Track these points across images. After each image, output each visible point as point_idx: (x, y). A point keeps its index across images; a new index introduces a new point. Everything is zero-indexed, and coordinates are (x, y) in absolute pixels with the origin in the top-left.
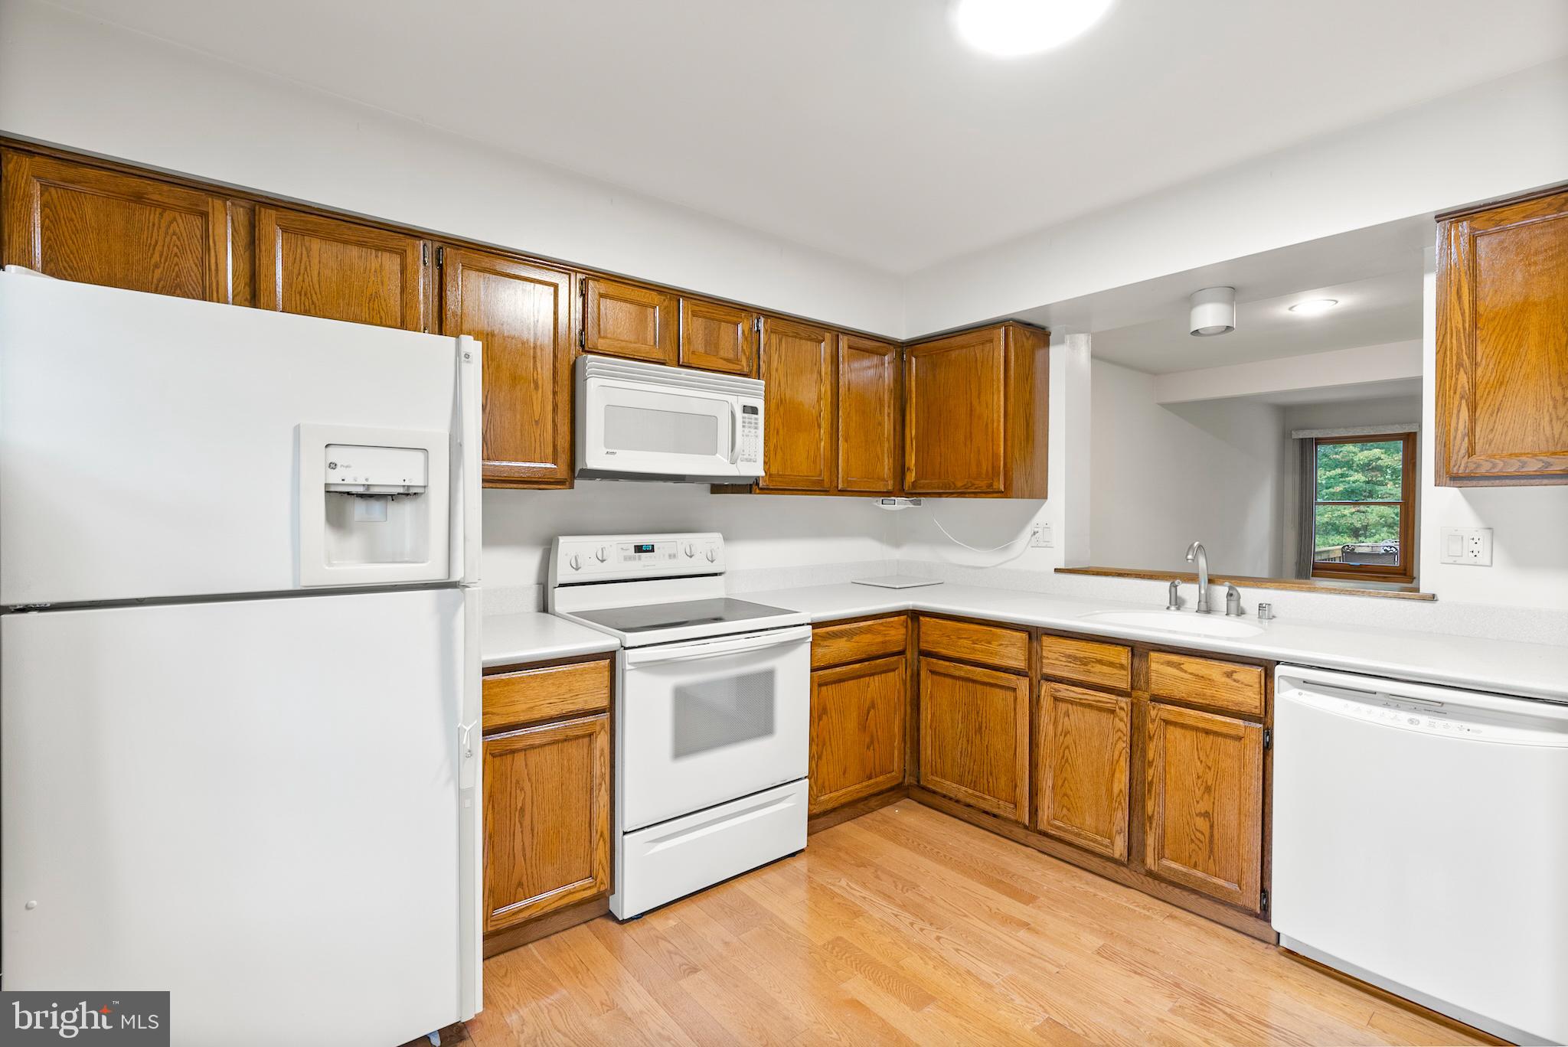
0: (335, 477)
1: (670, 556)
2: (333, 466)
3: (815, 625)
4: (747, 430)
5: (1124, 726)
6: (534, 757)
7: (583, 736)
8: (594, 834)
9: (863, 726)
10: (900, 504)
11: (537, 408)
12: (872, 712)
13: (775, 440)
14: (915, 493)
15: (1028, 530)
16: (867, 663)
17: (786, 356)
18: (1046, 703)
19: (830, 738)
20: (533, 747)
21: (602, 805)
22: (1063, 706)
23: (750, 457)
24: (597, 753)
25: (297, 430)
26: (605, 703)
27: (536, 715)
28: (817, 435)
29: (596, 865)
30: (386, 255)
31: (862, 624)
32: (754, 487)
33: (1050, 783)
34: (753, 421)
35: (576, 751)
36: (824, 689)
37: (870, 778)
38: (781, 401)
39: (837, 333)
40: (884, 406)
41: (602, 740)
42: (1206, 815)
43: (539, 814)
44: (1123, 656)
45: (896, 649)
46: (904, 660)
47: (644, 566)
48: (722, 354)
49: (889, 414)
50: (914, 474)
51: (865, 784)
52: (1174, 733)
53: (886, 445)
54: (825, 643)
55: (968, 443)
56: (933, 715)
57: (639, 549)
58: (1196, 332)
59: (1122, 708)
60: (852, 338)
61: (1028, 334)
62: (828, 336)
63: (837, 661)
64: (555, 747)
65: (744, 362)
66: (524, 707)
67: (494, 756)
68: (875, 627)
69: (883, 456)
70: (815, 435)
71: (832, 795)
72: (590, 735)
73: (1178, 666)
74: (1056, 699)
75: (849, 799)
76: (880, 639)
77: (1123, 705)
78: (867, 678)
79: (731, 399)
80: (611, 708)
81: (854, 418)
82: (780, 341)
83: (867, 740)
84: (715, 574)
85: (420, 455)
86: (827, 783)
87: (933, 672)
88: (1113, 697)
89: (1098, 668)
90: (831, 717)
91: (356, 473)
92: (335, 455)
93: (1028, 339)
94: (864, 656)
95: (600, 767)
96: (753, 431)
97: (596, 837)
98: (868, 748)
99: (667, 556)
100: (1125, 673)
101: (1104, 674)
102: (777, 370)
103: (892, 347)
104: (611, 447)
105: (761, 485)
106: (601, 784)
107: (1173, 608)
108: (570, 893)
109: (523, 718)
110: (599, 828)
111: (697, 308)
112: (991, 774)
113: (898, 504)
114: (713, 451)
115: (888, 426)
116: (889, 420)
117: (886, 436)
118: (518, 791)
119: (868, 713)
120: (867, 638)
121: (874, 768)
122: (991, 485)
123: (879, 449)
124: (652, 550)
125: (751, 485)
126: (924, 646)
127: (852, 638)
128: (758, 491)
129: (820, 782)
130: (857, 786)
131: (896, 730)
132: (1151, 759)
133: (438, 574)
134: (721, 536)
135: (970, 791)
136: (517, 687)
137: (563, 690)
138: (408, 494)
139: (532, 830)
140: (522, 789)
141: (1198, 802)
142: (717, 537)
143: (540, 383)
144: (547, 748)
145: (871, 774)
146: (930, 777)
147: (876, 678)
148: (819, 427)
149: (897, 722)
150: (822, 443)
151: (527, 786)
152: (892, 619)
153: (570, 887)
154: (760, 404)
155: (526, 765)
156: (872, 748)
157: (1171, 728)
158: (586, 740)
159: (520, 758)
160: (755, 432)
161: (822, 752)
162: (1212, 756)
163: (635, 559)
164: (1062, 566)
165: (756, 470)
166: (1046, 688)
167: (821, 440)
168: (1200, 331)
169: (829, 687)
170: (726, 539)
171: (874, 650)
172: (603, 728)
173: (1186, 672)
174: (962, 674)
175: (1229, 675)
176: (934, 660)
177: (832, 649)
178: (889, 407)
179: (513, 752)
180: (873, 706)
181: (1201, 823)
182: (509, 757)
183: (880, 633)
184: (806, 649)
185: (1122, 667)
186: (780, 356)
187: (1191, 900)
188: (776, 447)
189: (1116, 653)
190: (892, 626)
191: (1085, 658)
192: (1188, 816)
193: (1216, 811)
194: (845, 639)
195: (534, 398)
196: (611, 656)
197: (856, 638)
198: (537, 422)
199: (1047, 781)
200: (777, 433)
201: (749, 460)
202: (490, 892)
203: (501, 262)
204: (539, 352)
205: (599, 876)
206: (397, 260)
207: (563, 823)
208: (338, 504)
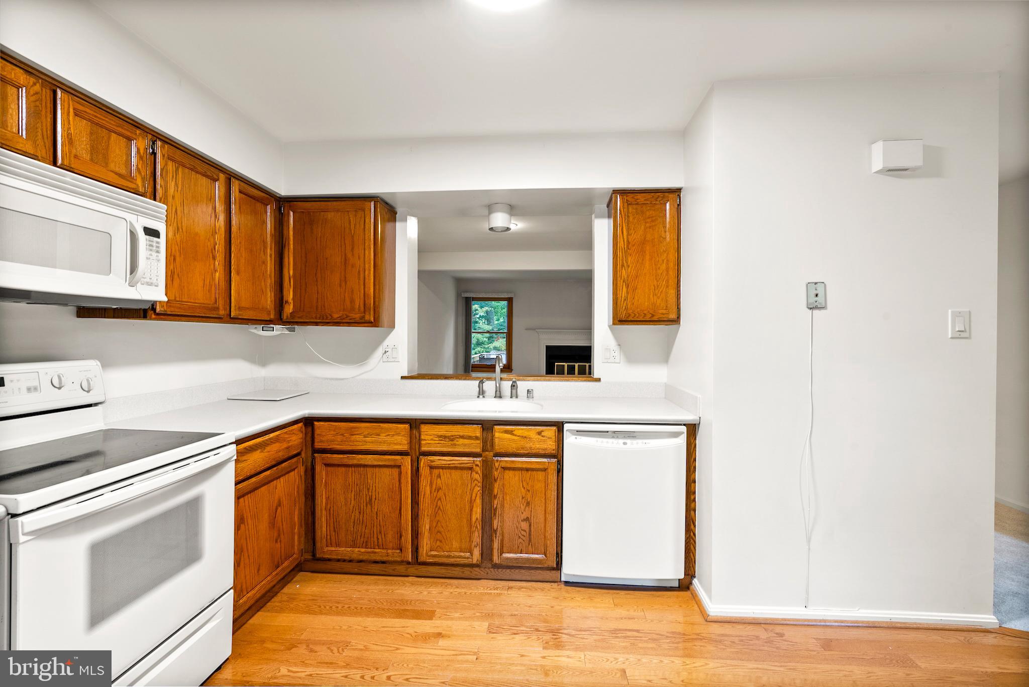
1: (29, 389)
3: (238, 442)
4: (147, 252)
5: (478, 476)
9: (272, 524)
10: (279, 330)
12: (279, 510)
13: (172, 266)
14: (291, 322)
15: (380, 351)
16: (275, 468)
17: (183, 185)
18: (424, 471)
19: (247, 544)
22: (436, 472)
23: (151, 281)
28: (212, 266)
31: (272, 435)
32: (150, 313)
33: (428, 527)
34: (154, 244)
36: (242, 500)
37: (278, 567)
38: (179, 228)
39: (230, 177)
40: (266, 248)
42: (527, 519)
44: (476, 431)
45: (295, 452)
46: (301, 460)
48: (112, 166)
49: (271, 256)
50: (292, 306)
51: (274, 573)
52: (509, 474)
53: (269, 281)
54: (246, 458)
55: (343, 284)
56: (327, 499)
58: (491, 229)
59: (477, 465)
60: (242, 184)
61: (386, 210)
62: (221, 176)
63: (252, 472)
65: (139, 182)
68: (282, 436)
69: (266, 290)
70: (210, 265)
71: (249, 595)
73: (510, 432)
74: (431, 468)
75: (263, 591)
76: (285, 445)
77: (478, 463)
78: (275, 482)
79: (132, 217)
81: (243, 255)
82: (177, 169)
83: (276, 534)
84: (93, 405)
86: (244, 587)
87: (327, 465)
88: (471, 459)
89: (461, 441)
90: (248, 525)
93: (386, 214)
94: (274, 463)
96: (154, 254)
98: (276, 542)
99: (24, 389)
100: (478, 442)
101: (465, 445)
102: (173, 197)
103: (273, 199)
105: (157, 310)
107: (481, 397)
111: (81, 108)
112: (380, 533)
113: (276, 330)
115: (270, 265)
116: (271, 260)
117: (268, 273)
119: (276, 511)
120: (275, 447)
121: (281, 557)
122: (363, 317)
123: (263, 283)
125: (147, 310)
126: (318, 445)
127: (265, 449)
128: (153, 316)
129: (239, 587)
130: (269, 578)
131: (296, 519)
132: (495, 494)
134: (99, 363)
135: (363, 550)
141: (522, 513)
145: (279, 563)
146: (326, 549)
147: (282, 479)
148: (214, 258)
149: (296, 513)
150: (217, 274)
152: (293, 427)
154: (161, 227)
156: (279, 540)
157: (507, 472)
160: (157, 256)
162: (530, 483)
164: (406, 374)
165: (157, 294)
166: (423, 460)
167: (215, 271)
168: (494, 229)
169: (245, 497)
170: (105, 366)
171: (282, 455)
173: (516, 435)
174: (355, 462)
175: (539, 433)
176: (329, 455)
177: (249, 462)
178: (271, 249)
180: (279, 504)
181: (524, 525)
183: (285, 441)
184: (231, 467)
185: (476, 438)
186: (176, 185)
187: (516, 574)
188: (173, 273)
189: (472, 430)
190: (293, 433)
191: (452, 436)
192: (517, 523)
193: (532, 515)
194: (259, 451)
197: (268, 448)
199: (425, 525)
200: (174, 259)
201: (150, 284)
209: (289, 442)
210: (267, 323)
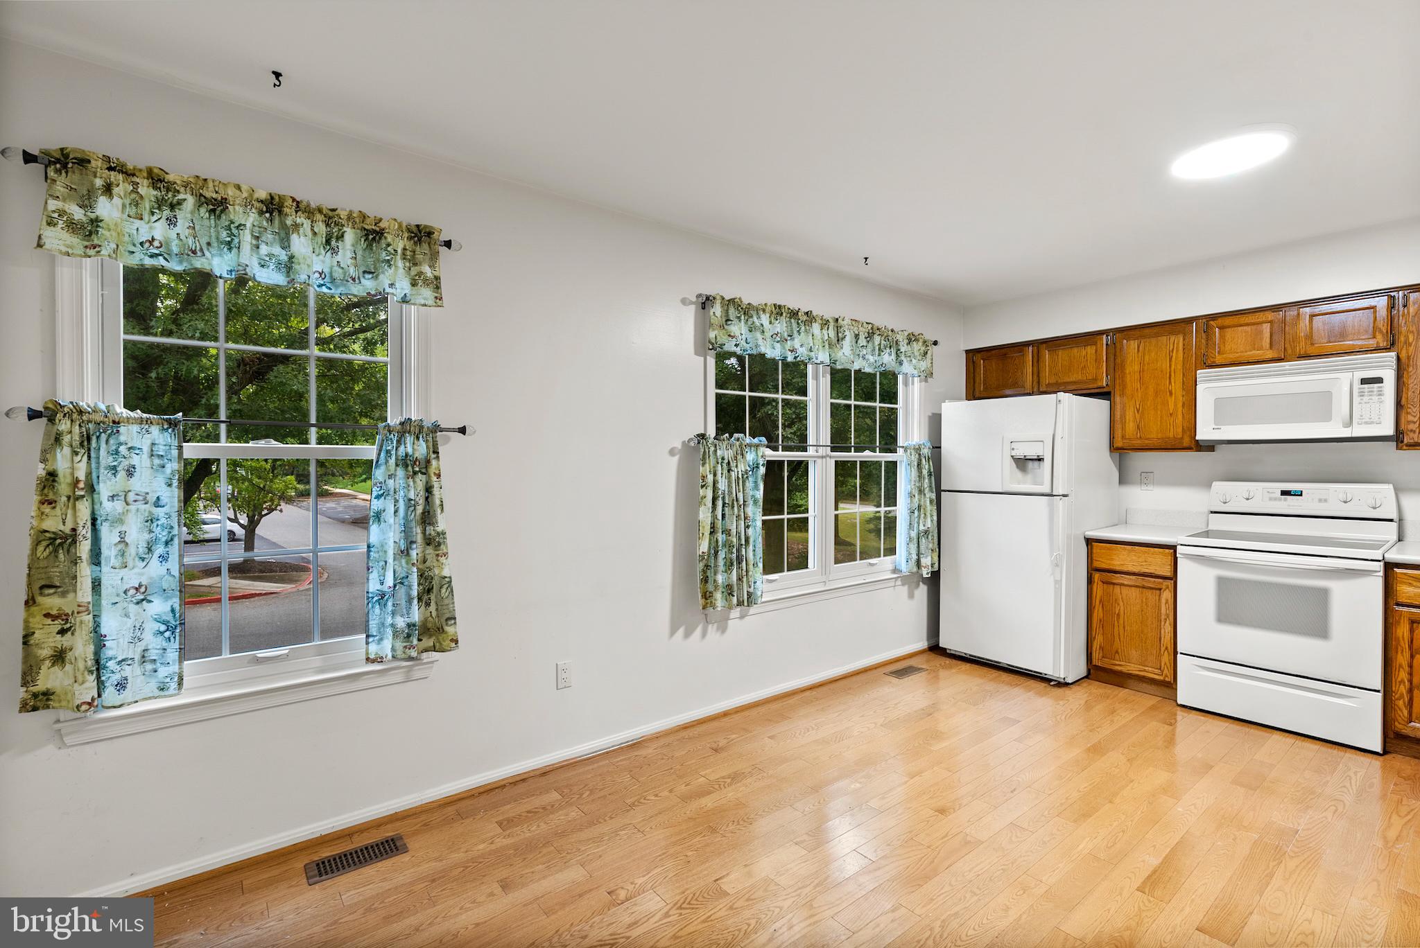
0: (1015, 454)
1: (1320, 500)
2: (1013, 449)
3: (1391, 565)
4: (1366, 398)
6: (1125, 591)
7: (1156, 589)
20: (1123, 585)
21: (1167, 631)
23: (1371, 420)
24: (1163, 601)
25: (1003, 437)
26: (1169, 574)
27: (1125, 569)
29: (1163, 665)
30: (1089, 347)
34: (1369, 390)
35: (1149, 593)
41: (1167, 595)
43: (1128, 621)
48: (1351, 337)
57: (1284, 493)
64: (1138, 589)
65: (1377, 339)
66: (1119, 563)
72: (1160, 589)
79: (1348, 376)
80: (1174, 578)
85: (1042, 444)
91: (1021, 451)
92: (1014, 445)
95: (1167, 610)
96: (1371, 398)
97: (1163, 649)
99: (1317, 500)
104: (1220, 424)
105: (1404, 441)
106: (1166, 619)
108: (1145, 671)
109: (1118, 568)
110: (1167, 644)
111: (1316, 310)
114: (1326, 416)
118: (1116, 605)
124: (1301, 495)
133: (1047, 490)
136: (1114, 552)
137: (1142, 560)
139: (1124, 627)
140: (1118, 604)
142: (1384, 488)
143: (1173, 391)
144: (1133, 588)
151: (1121, 604)
153: (1146, 668)
154: (1385, 373)
155: (1121, 593)
158: (1158, 592)
159: (1117, 589)
160: (1376, 399)
163: (1280, 500)
172: (1169, 588)
179: (1114, 584)
182: (1112, 586)
184: (1374, 582)
195: (1170, 401)
196: (1173, 548)
198: (1171, 414)
201: (1370, 423)
202: (1100, 647)
203: (1147, 331)
204: (1173, 374)
205: (1166, 671)
206: (1094, 347)
207: (1142, 632)
208: (1022, 463)
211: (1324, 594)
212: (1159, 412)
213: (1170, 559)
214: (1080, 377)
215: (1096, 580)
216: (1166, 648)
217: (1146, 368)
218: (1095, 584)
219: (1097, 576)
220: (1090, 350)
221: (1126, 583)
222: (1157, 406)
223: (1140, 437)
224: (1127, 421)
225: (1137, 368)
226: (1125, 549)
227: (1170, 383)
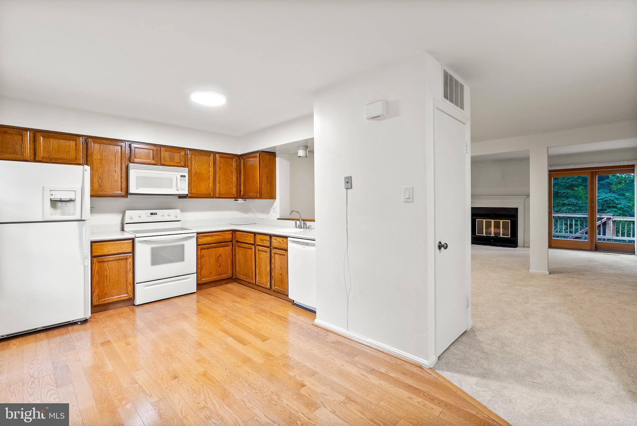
0: (52, 197)
1: (162, 216)
2: (52, 195)
3: (198, 233)
4: (182, 182)
5: (269, 255)
6: (110, 263)
7: (124, 259)
8: (128, 283)
9: (217, 261)
10: (240, 201)
11: (116, 178)
12: (220, 257)
13: (194, 184)
14: (244, 197)
15: (273, 208)
16: (218, 244)
17: (197, 160)
18: (257, 251)
19: (205, 264)
20: (109, 261)
21: (130, 276)
22: (260, 252)
24: (129, 263)
25: (43, 187)
26: (131, 251)
27: (110, 253)
28: (209, 182)
29: (128, 291)
30: (71, 142)
31: (216, 233)
32: (187, 197)
33: (258, 272)
34: (184, 179)
35: (122, 263)
36: (203, 250)
37: (220, 275)
38: (196, 173)
39: (215, 154)
40: (233, 173)
41: (130, 260)
42: (281, 274)
43: (111, 277)
44: (268, 238)
45: (230, 240)
46: (231, 244)
47: (153, 218)
48: (175, 161)
49: (235, 176)
50: (243, 192)
51: (218, 277)
52: (276, 255)
53: (234, 184)
54: (203, 238)
55: (253, 184)
56: (238, 258)
57: (151, 214)
58: (299, 156)
60: (221, 155)
61: (267, 155)
62: (212, 155)
63: (207, 243)
64: (116, 261)
65: (182, 163)
66: (107, 251)
67: (98, 262)
68: (220, 234)
69: (233, 187)
71: (206, 279)
72: (127, 259)
74: (259, 250)
75: (212, 280)
76: (222, 237)
77: (269, 250)
78: (218, 248)
79: (177, 174)
80: (133, 252)
81: (222, 177)
82: (195, 157)
83: (219, 265)
84: (179, 221)
85: (74, 192)
86: (204, 276)
87: (238, 246)
88: (267, 248)
89: (265, 242)
91: (57, 196)
92: (52, 192)
93: (267, 156)
94: (217, 242)
95: (129, 267)
96: (184, 182)
97: (128, 284)
98: (219, 267)
99: (161, 216)
102: (194, 165)
103: (236, 157)
104: (138, 186)
105: (189, 196)
106: (130, 271)
107: (296, 227)
108: (121, 297)
109: (106, 253)
110: (129, 282)
111: (166, 149)
112: (248, 272)
113: (239, 201)
114: (171, 187)
115: (234, 179)
116: (235, 177)
117: (234, 182)
118: (105, 271)
119: (219, 257)
120: (218, 237)
121: (221, 273)
122: (257, 196)
123: (231, 185)
124: (156, 214)
125: (186, 196)
126: (237, 240)
127: (212, 237)
129: (202, 275)
130: (215, 277)
131: (229, 262)
132: (273, 262)
133: (78, 218)
134: (179, 210)
135: (245, 277)
136: (104, 246)
137: (118, 247)
138: (71, 201)
139: (110, 281)
141: (280, 272)
142: (179, 211)
143: (117, 171)
144: (114, 261)
145: (220, 274)
146: (238, 275)
147: (222, 248)
148: (209, 180)
149: (229, 261)
150: (211, 184)
151: (108, 270)
152: (227, 232)
153: (121, 296)
154: (187, 175)
157: (276, 254)
158: (126, 260)
159: (106, 264)
161: (202, 267)
162: (281, 260)
163: (150, 216)
164: (279, 218)
165: (186, 192)
166: (257, 247)
167: (210, 183)
169: (205, 250)
170: (181, 211)
171: (220, 240)
172: (130, 257)
173: (277, 241)
174: (243, 246)
175: (282, 241)
176: (238, 243)
177: (205, 240)
178: (235, 173)
179: (104, 262)
180: (220, 255)
181: (280, 276)
182: (103, 263)
184: (195, 239)
185: (268, 241)
186: (195, 161)
187: (279, 295)
188: (194, 186)
190: (227, 234)
191: (262, 239)
192: (278, 275)
194: (210, 237)
195: (115, 175)
196: (133, 240)
197: (214, 237)
198: (116, 181)
199: (257, 272)
200: (195, 182)
201: (183, 190)
202: (97, 295)
203: (105, 141)
204: (116, 163)
205: (130, 294)
206: (74, 142)
207: (119, 280)
208: (54, 203)
209: (224, 237)
210: (236, 198)
211: (183, 245)
212: (110, 180)
213: (131, 245)
214: (65, 156)
215: (95, 262)
216: (130, 284)
217: (104, 158)
218: (94, 264)
219: (95, 259)
220: (73, 143)
221: (111, 259)
222: (109, 177)
223: (101, 191)
224: (94, 183)
225: (99, 157)
226: (110, 244)
227: (115, 167)
